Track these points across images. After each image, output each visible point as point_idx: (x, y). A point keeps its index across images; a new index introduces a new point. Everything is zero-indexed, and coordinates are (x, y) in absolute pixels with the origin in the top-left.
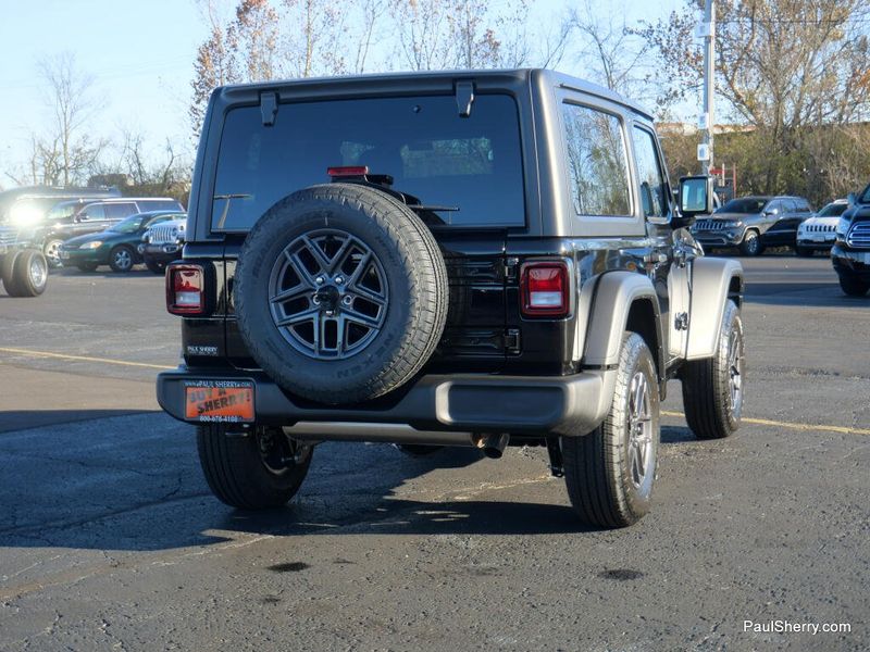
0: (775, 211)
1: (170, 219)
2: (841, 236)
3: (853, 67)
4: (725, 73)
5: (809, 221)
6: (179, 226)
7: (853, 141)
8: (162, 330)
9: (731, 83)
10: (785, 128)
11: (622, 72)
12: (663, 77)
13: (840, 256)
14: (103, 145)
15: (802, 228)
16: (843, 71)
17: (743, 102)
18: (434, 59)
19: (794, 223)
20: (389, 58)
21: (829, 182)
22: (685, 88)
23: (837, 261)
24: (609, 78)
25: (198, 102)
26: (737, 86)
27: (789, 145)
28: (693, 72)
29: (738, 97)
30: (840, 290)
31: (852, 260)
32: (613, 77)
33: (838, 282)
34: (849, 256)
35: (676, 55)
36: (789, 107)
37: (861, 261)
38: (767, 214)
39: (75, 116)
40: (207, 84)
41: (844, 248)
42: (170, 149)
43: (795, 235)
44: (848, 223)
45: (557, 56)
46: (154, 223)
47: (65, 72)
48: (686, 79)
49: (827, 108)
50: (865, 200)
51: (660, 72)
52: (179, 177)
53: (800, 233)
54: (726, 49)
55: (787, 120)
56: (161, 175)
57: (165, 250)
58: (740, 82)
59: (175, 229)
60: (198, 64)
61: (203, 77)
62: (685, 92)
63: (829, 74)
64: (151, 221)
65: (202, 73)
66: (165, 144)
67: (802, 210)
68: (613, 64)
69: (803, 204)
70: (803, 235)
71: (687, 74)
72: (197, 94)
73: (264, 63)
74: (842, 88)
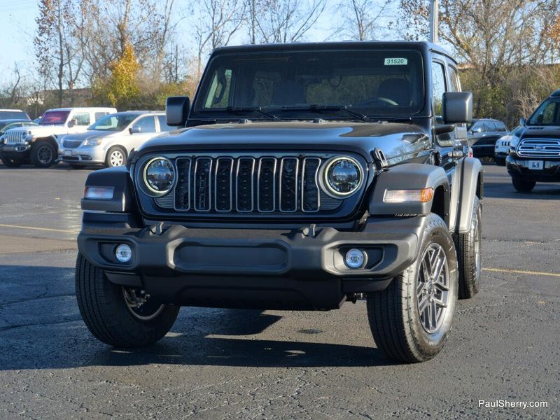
0: (479, 130)
1: (20, 126)
2: (513, 148)
3: (546, 22)
4: (449, 23)
5: (504, 138)
6: (28, 131)
7: (540, 78)
8: (20, 205)
9: (453, 31)
10: (492, 67)
11: (370, 21)
12: (402, 24)
13: (512, 163)
15: (498, 143)
16: (538, 24)
17: (462, 47)
18: (226, 7)
19: (493, 140)
20: (191, 5)
21: (522, 109)
22: (419, 33)
23: (510, 167)
24: (360, 25)
25: (40, 35)
26: (458, 34)
27: (495, 80)
28: (425, 21)
29: (459, 42)
30: (513, 187)
31: (520, 166)
32: (363, 25)
33: (511, 182)
34: (518, 163)
35: (413, 8)
36: (496, 51)
37: (527, 166)
38: (473, 132)
40: (48, 21)
41: (515, 157)
42: (17, 71)
43: (493, 148)
44: (518, 139)
45: (321, 7)
46: (8, 128)
48: (420, 27)
49: (525, 53)
50: (531, 123)
51: (400, 21)
52: (24, 94)
53: (497, 147)
54: (450, 5)
55: (494, 60)
56: (10, 91)
57: (16, 149)
58: (461, 30)
59: (24, 133)
60: (42, 5)
61: (45, 15)
62: (419, 37)
63: (528, 27)
64: (6, 127)
65: (44, 13)
66: (13, 67)
67: (500, 130)
68: (363, 14)
69: (501, 125)
70: (499, 148)
71: (420, 24)
72: (40, 28)
73: (93, 6)
74: (537, 37)
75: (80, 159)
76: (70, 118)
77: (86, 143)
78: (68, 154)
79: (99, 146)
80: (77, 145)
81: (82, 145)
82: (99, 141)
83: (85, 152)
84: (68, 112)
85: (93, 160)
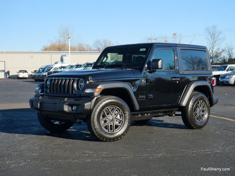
14: (223, 51)
39: (215, 43)
47: (214, 31)
75: (225, 82)
76: (227, 68)
77: (227, 77)
78: (221, 81)
79: (231, 78)
80: (224, 78)
81: (226, 78)
82: (232, 76)
83: (227, 80)
84: (227, 66)
85: (229, 83)
